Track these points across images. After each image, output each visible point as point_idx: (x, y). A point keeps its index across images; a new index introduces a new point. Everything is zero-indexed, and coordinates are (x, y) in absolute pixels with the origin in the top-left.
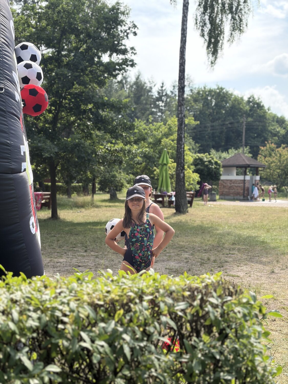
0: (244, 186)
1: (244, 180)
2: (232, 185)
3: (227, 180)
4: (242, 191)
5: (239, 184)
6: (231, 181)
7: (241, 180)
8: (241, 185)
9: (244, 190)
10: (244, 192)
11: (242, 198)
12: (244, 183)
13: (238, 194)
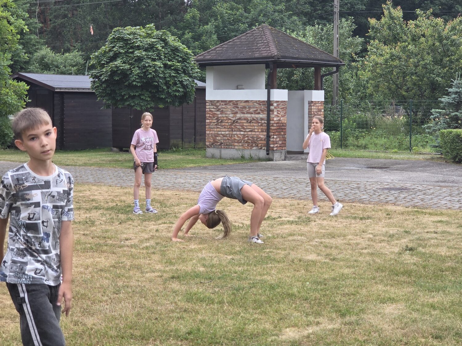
0: (269, 119)
1: (269, 103)
2: (238, 116)
3: (226, 102)
4: (263, 135)
5: (256, 112)
6: (235, 103)
7: (259, 102)
8: (261, 116)
9: (268, 130)
10: (268, 137)
11: (262, 153)
12: (269, 111)
13: (253, 143)
